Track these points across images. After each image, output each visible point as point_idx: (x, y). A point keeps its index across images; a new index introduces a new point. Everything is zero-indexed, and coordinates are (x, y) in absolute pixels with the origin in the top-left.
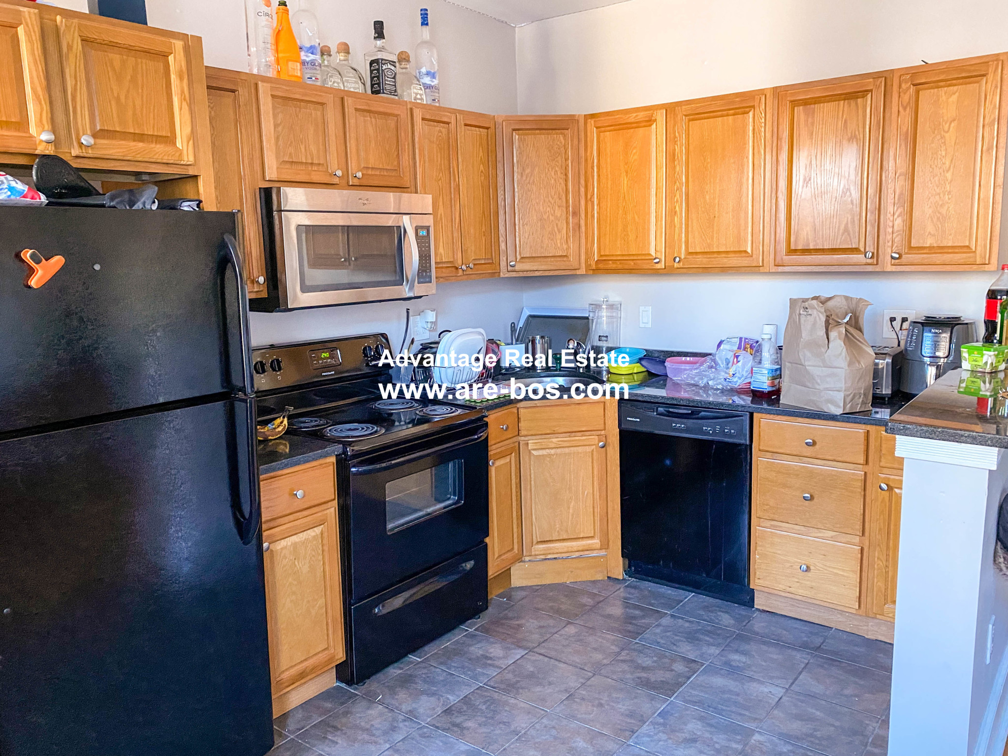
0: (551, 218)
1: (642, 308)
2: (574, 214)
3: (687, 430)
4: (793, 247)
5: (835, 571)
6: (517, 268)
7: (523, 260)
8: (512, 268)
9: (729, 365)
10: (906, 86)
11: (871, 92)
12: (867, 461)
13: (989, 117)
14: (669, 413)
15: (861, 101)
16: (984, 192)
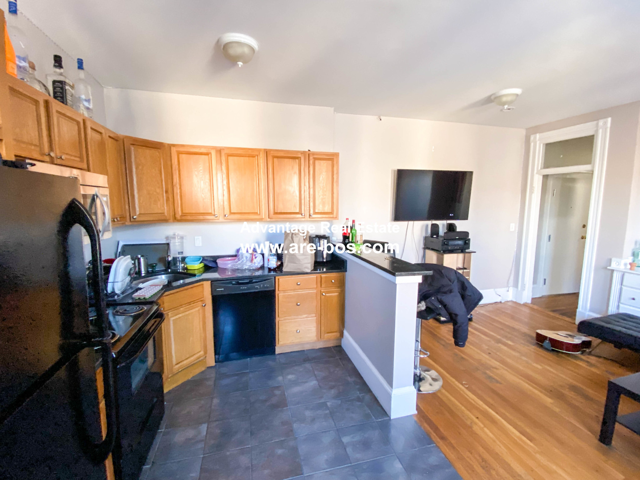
0: (155, 193)
1: (196, 237)
2: (167, 192)
3: (248, 289)
4: (276, 211)
5: (308, 329)
6: (137, 220)
7: (141, 215)
8: (134, 220)
9: (248, 259)
10: (311, 158)
11: (300, 157)
12: (317, 286)
13: (335, 172)
14: (238, 284)
15: (297, 160)
16: (335, 195)
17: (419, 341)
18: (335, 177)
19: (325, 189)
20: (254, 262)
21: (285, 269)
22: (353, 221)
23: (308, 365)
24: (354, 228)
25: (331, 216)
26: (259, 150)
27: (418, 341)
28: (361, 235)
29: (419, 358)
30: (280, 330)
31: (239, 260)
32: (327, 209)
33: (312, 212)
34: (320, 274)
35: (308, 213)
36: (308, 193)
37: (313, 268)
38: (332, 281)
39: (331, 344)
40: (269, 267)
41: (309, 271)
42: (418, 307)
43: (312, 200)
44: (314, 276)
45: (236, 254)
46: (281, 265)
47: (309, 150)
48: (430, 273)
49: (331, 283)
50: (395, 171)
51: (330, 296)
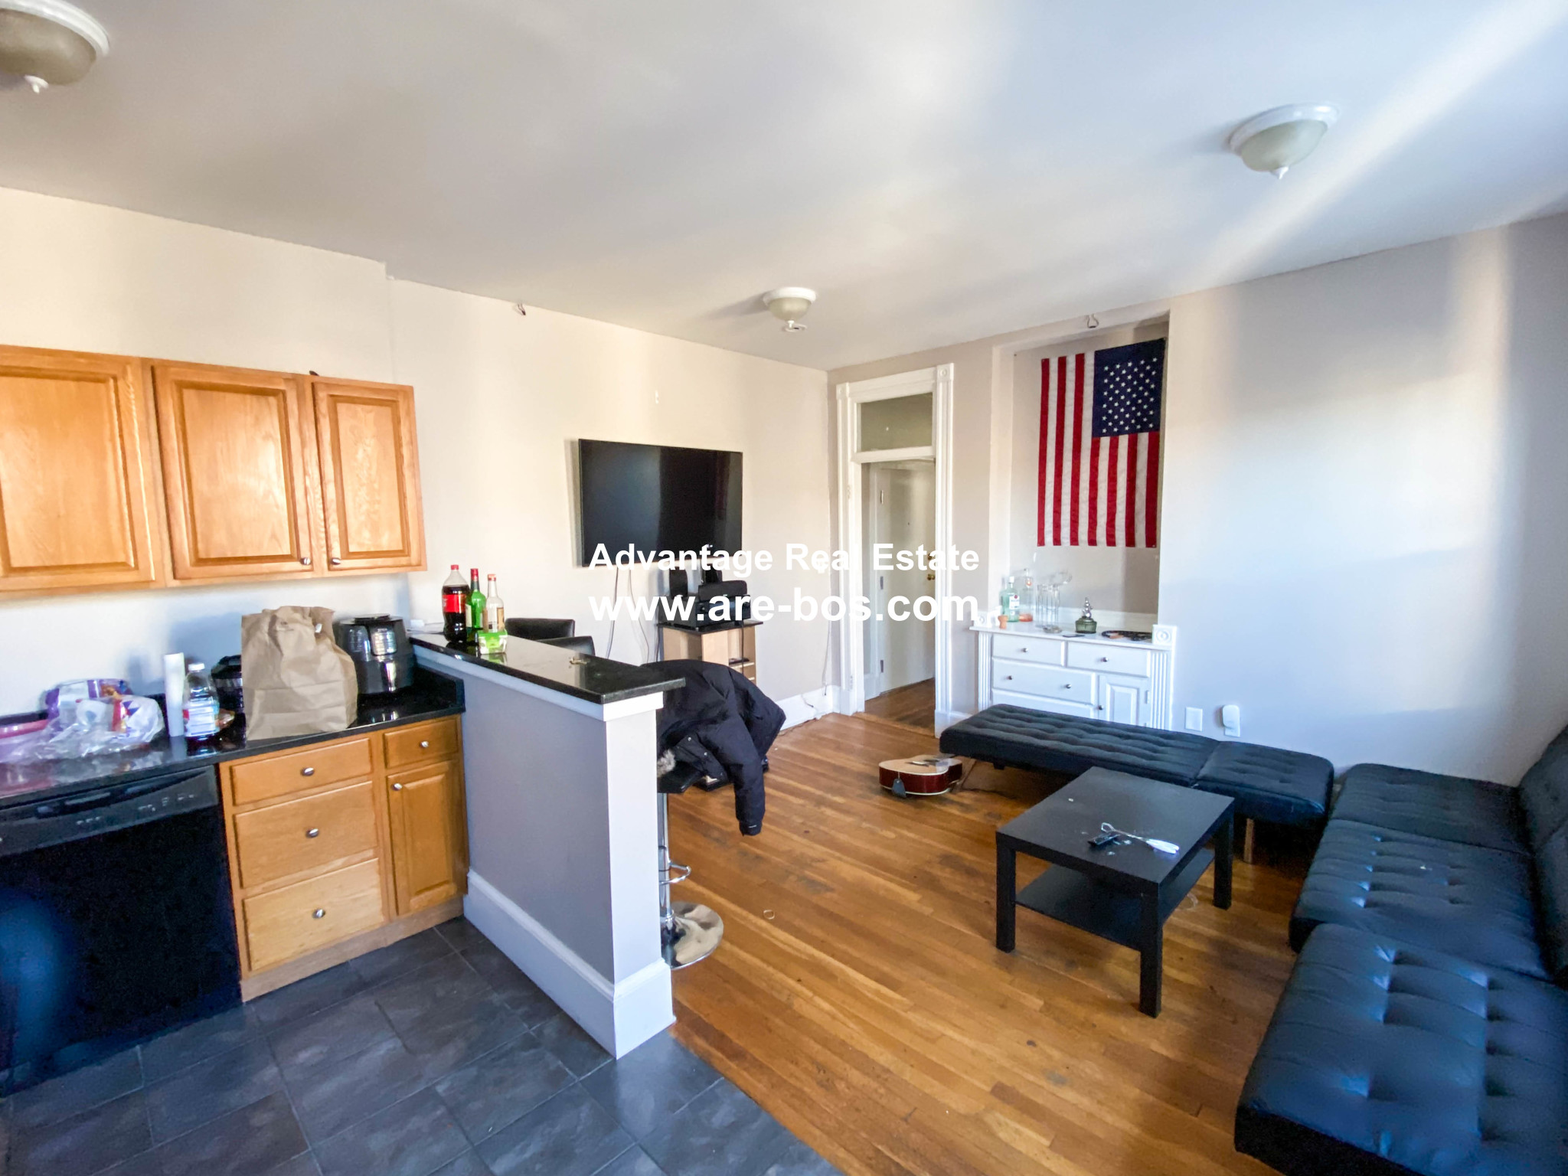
3: (107, 822)
4: (202, 556)
5: (353, 897)
9: (98, 719)
10: (322, 395)
11: (284, 393)
12: (372, 769)
13: (405, 439)
14: (64, 810)
15: (272, 400)
16: (411, 504)
17: (666, 846)
18: (405, 451)
19: (376, 486)
20: (124, 727)
21: (252, 734)
22: (474, 573)
23: (364, 1004)
24: (476, 591)
25: (403, 560)
26: (123, 362)
27: (664, 848)
28: (498, 609)
29: (668, 886)
30: (251, 926)
31: (61, 730)
32: (389, 540)
33: (336, 552)
34: (382, 731)
35: (325, 556)
36: (319, 496)
37: (355, 717)
38: (421, 746)
39: (434, 920)
40: (189, 735)
41: (343, 727)
42: (659, 766)
43: (333, 517)
44: (361, 740)
45: (45, 707)
46: (240, 722)
47: (313, 373)
48: (679, 682)
49: (420, 750)
50: (572, 443)
51: (419, 789)
